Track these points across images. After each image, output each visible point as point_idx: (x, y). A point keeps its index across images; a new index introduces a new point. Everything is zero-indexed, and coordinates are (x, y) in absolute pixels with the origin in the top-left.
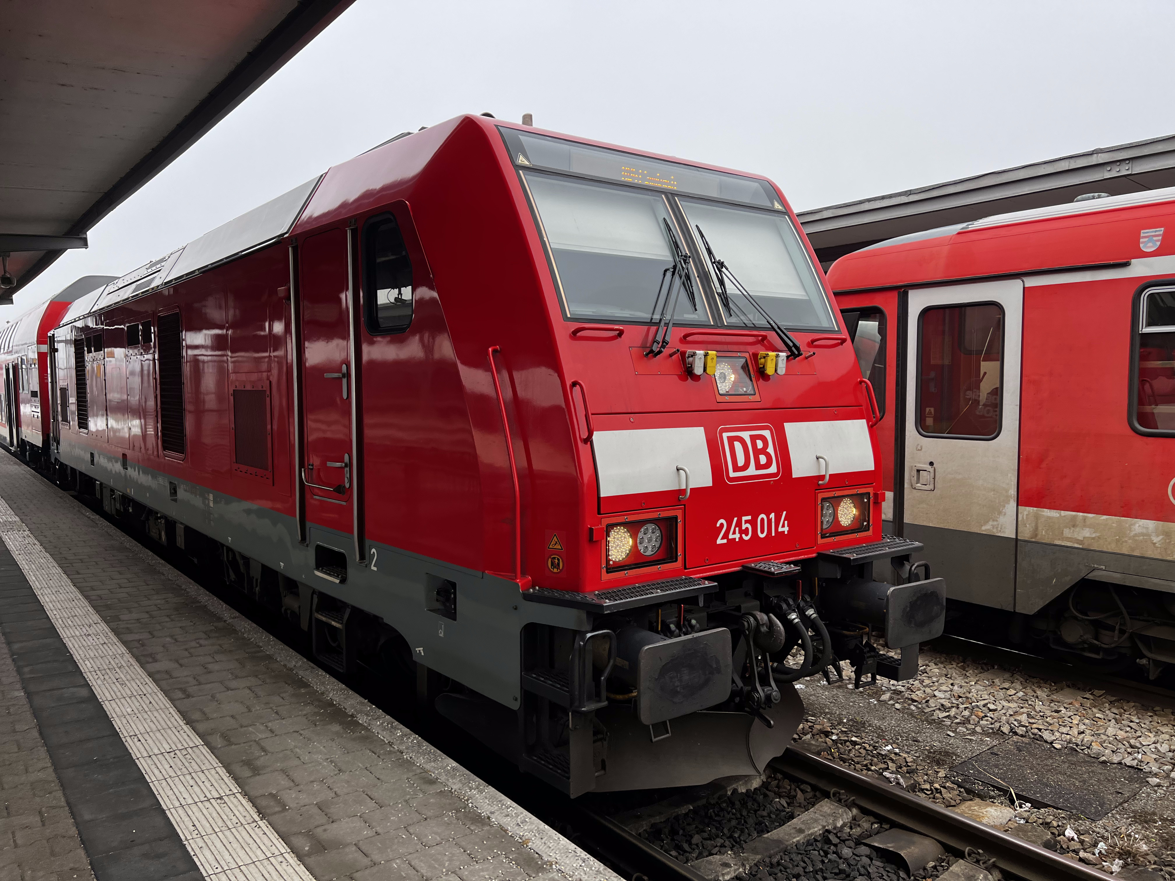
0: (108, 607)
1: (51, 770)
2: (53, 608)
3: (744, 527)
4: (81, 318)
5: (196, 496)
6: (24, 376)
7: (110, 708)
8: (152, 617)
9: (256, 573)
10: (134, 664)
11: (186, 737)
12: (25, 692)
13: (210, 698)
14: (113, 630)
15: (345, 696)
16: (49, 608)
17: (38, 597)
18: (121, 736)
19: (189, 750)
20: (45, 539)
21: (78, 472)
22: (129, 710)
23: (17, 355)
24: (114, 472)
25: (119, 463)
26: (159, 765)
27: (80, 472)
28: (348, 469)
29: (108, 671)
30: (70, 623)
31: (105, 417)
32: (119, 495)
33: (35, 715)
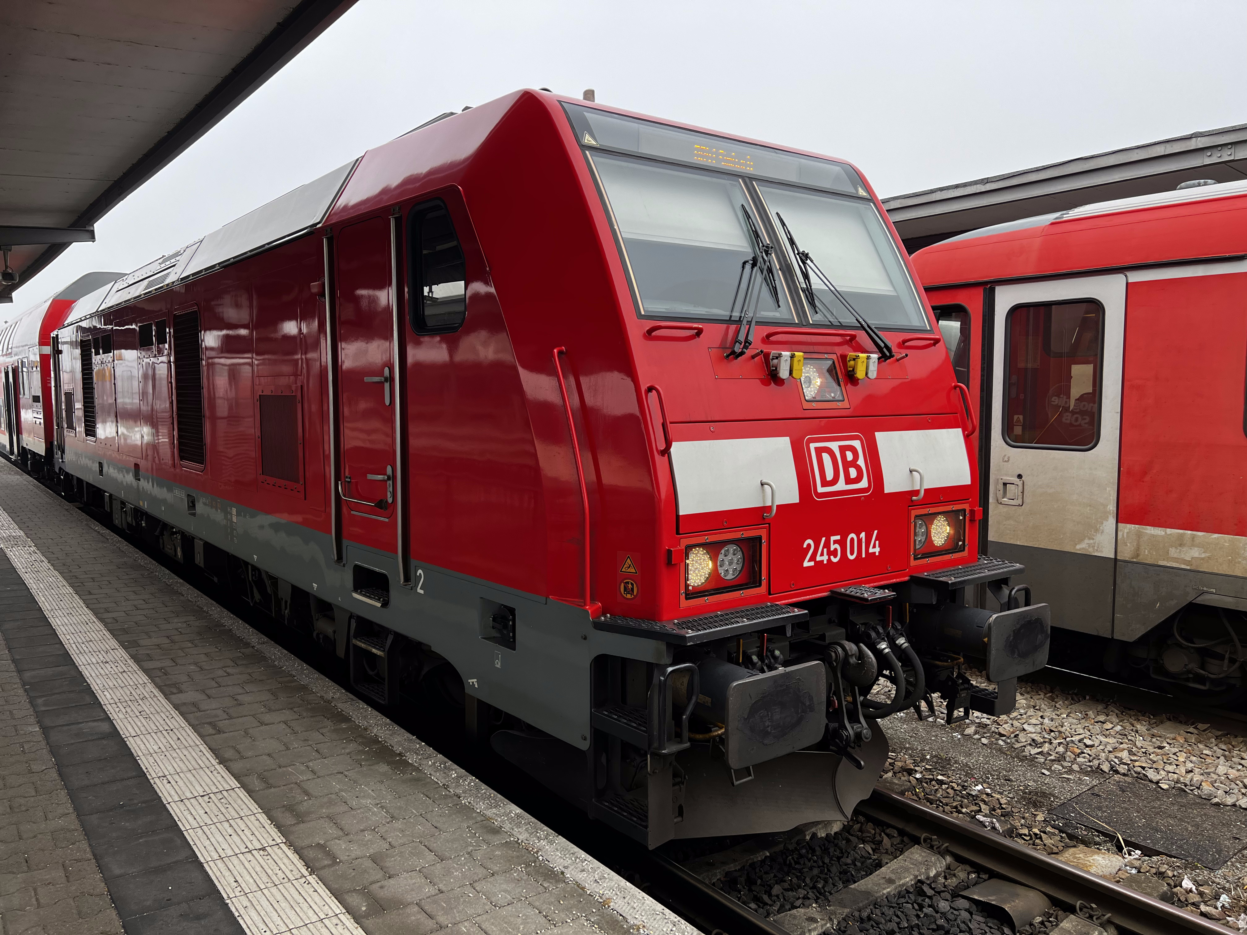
0: (125, 631)
1: (74, 816)
2: (65, 632)
3: (833, 547)
4: (88, 317)
5: (217, 510)
6: (25, 378)
7: (134, 745)
8: (173, 642)
9: (285, 594)
10: (157, 695)
11: (220, 778)
12: (41, 727)
13: (243, 733)
14: (133, 657)
15: (391, 732)
16: (61, 633)
17: (49, 619)
18: (149, 777)
19: (225, 793)
20: (53, 556)
21: (85, 483)
22: (156, 748)
23: (17, 357)
24: (125, 484)
25: (131, 474)
26: (193, 811)
27: (87, 483)
28: (391, 482)
29: (129, 703)
30: (85, 648)
31: (114, 424)
32: (131, 508)
33: (53, 752)
